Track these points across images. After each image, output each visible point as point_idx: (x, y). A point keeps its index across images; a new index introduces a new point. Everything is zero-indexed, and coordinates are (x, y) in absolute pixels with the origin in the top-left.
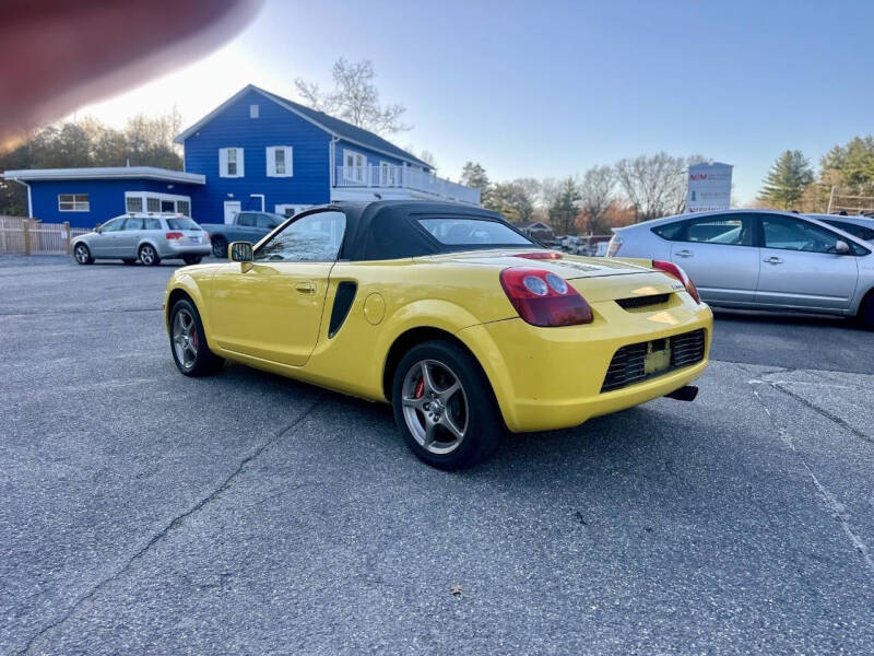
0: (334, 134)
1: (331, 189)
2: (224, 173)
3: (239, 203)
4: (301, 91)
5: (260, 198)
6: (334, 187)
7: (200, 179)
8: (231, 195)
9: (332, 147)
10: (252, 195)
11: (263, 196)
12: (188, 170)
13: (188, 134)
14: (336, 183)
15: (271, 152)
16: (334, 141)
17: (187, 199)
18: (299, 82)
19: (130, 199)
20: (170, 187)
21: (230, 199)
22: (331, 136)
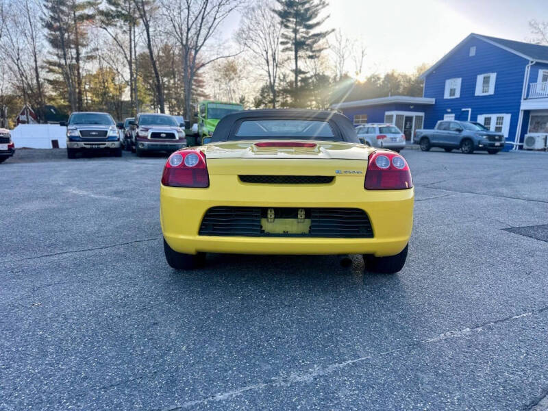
0: (531, 59)
1: (522, 101)
2: (447, 96)
3: (453, 115)
4: (534, 30)
5: (468, 111)
6: (525, 99)
7: (432, 101)
8: (449, 110)
9: (528, 70)
10: (463, 110)
11: (470, 110)
12: (425, 96)
13: (427, 73)
14: (528, 95)
15: (480, 78)
16: (530, 64)
17: (422, 114)
18: (533, 23)
19: (388, 116)
20: (412, 107)
21: (449, 113)
22: (528, 61)
